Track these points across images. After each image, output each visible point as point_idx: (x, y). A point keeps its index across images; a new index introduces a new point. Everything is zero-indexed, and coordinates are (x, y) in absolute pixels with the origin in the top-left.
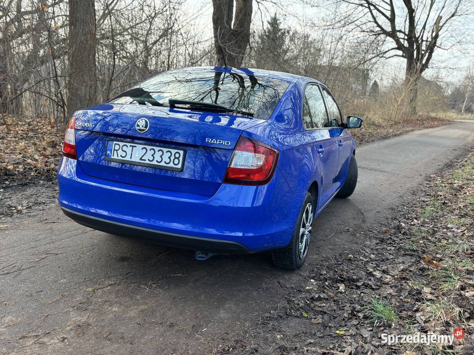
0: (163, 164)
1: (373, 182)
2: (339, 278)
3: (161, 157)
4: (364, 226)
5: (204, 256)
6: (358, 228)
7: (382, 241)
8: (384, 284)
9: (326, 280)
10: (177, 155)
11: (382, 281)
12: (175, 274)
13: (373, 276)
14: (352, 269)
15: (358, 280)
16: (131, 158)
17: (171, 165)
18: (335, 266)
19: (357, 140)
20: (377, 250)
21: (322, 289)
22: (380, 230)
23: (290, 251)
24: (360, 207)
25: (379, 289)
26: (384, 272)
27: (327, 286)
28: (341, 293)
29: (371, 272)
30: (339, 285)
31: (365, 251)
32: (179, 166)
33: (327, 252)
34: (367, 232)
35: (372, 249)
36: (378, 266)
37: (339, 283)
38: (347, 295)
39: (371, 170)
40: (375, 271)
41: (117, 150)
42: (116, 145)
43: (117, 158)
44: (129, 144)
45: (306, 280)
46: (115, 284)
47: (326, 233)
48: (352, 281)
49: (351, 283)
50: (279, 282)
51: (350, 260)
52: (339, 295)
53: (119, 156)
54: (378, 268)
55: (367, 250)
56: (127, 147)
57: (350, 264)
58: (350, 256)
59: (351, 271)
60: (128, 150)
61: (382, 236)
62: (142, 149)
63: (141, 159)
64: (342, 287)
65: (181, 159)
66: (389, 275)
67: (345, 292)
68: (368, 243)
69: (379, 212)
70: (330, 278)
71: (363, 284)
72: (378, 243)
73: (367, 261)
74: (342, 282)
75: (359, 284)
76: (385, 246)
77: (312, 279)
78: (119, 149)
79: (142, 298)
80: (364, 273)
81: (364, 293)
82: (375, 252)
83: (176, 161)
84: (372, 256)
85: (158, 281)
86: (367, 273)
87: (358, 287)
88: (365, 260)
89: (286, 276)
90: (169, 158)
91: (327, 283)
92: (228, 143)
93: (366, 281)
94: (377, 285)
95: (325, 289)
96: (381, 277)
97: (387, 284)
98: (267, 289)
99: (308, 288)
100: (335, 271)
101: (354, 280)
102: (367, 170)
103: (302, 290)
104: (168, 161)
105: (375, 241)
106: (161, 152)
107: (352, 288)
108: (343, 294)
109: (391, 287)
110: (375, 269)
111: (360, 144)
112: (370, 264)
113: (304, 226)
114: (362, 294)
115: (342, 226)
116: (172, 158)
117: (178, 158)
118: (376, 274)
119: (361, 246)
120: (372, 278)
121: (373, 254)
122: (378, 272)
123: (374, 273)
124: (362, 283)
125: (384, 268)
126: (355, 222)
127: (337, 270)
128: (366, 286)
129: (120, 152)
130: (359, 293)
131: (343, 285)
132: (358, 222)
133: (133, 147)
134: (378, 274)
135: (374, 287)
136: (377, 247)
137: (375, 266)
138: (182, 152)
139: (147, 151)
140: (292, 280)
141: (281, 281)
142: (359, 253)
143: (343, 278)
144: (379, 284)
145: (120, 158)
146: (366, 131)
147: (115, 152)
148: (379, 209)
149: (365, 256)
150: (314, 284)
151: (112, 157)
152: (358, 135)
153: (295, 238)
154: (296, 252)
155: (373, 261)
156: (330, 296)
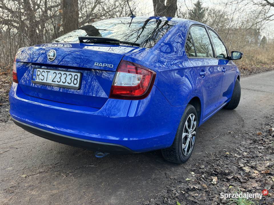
0: (66, 84)
1: (255, 99)
2: (213, 172)
3: (65, 79)
4: (243, 130)
5: (102, 154)
6: (238, 131)
7: (255, 141)
8: (250, 178)
9: (203, 173)
10: (76, 77)
11: (250, 175)
12: (90, 165)
13: (243, 170)
14: (227, 164)
15: (229, 174)
16: (47, 81)
17: (72, 85)
18: (213, 161)
19: (248, 72)
20: (249, 148)
21: (198, 181)
22: (255, 133)
23: (174, 150)
24: (242, 116)
25: (246, 182)
26: (252, 167)
27: (203, 178)
28: (213, 185)
29: (242, 167)
30: (213, 177)
31: (240, 149)
32: (77, 86)
33: (210, 150)
34: (244, 134)
35: (245, 148)
36: (248, 162)
37: (213, 176)
38: (218, 186)
39: (254, 90)
40: (245, 166)
41: (39, 75)
42: (38, 72)
43: (39, 81)
44: (45, 70)
45: (188, 172)
46: (44, 171)
47: (213, 135)
48: (224, 175)
49: (223, 176)
50: (166, 174)
51: (226, 156)
52: (212, 186)
53: (40, 79)
54: (248, 164)
55: (242, 149)
56: (45, 72)
57: (226, 160)
58: (227, 153)
59: (225, 166)
60: (45, 74)
61: (255, 138)
62: (53, 74)
63: (53, 81)
64: (215, 180)
65: (78, 80)
66: (257, 170)
67: (217, 184)
68: (244, 143)
69: (256, 120)
70: (206, 172)
71: (233, 178)
72: (252, 143)
73: (240, 158)
74: (216, 175)
75: (230, 177)
76: (257, 146)
77: (193, 172)
78: (40, 74)
79: (57, 184)
80: (235, 168)
81: (232, 186)
82: (248, 150)
83: (75, 82)
84: (245, 154)
85: (75, 170)
86: (238, 168)
87: (228, 180)
88: (239, 156)
89: (173, 169)
90: (71, 79)
91: (203, 176)
92: (111, 66)
93: (236, 176)
94: (245, 179)
95: (201, 180)
96: (250, 172)
97: (254, 178)
98: (154, 179)
99: (187, 179)
100: (212, 166)
101: (226, 174)
102: (251, 91)
103: (182, 181)
104: (70, 82)
105: (249, 142)
106: (65, 75)
107: (223, 181)
108: (215, 186)
109: (257, 181)
110: (245, 164)
111: (250, 74)
112: (242, 160)
113: (187, 131)
114: (231, 187)
115: (226, 130)
116: (73, 79)
117: (77, 79)
118: (246, 169)
119: (237, 145)
120: (242, 173)
121: (246, 152)
122: (247, 167)
123: (244, 168)
124: (232, 176)
125: (253, 164)
126: (236, 127)
127: (213, 165)
128: (236, 179)
129: (41, 77)
130: (228, 185)
131: (216, 178)
132: (239, 127)
133: (48, 72)
134: (247, 169)
135: (242, 180)
136: (250, 147)
137: (246, 162)
138: (79, 75)
139: (56, 75)
140: (177, 172)
141: (168, 173)
142: (235, 151)
143: (217, 172)
144: (246, 178)
145: (41, 81)
146: (256, 67)
147: (38, 76)
148: (256, 117)
149: (239, 154)
150: (194, 176)
151: (36, 80)
152: (249, 69)
153: (177, 140)
154: (179, 151)
155: (244, 158)
156: (204, 187)
